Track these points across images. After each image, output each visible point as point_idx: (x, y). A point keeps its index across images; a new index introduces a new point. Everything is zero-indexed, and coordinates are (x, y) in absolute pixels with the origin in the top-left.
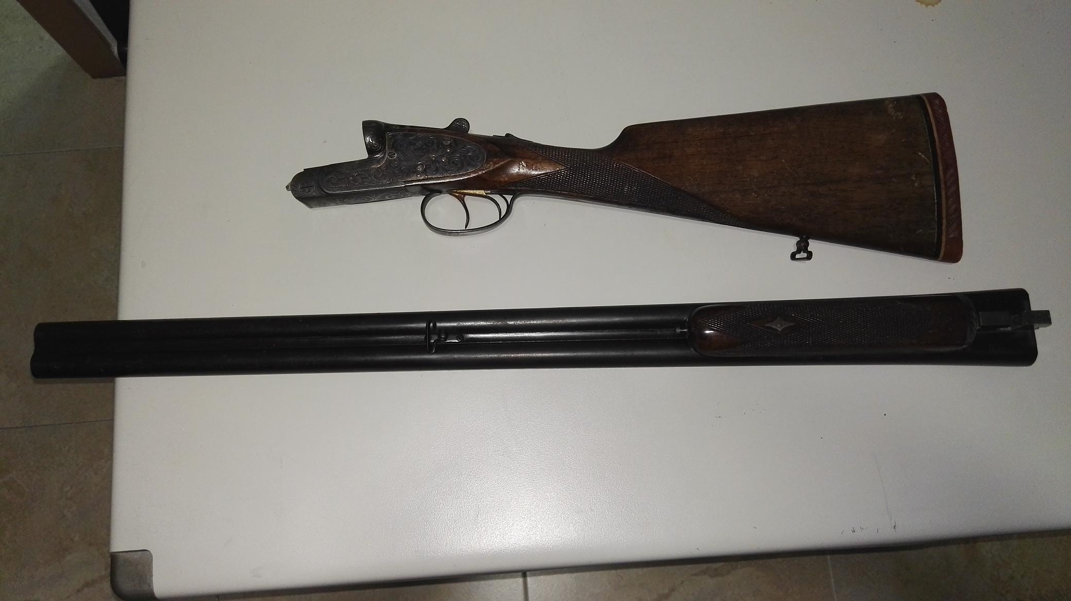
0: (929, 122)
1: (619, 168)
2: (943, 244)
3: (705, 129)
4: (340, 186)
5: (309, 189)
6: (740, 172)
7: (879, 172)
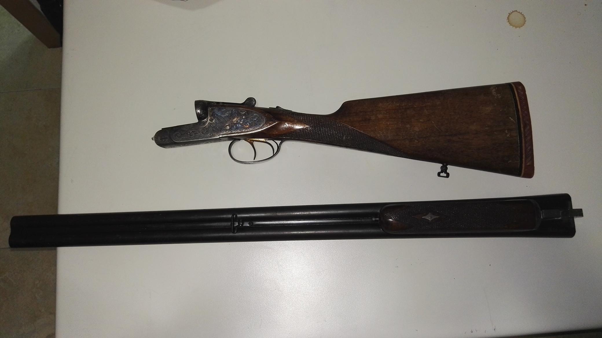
0: (515, 99)
1: (340, 126)
2: (523, 169)
3: (388, 104)
4: (182, 138)
5: (165, 140)
6: (409, 128)
7: (487, 128)
